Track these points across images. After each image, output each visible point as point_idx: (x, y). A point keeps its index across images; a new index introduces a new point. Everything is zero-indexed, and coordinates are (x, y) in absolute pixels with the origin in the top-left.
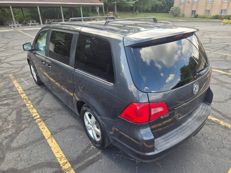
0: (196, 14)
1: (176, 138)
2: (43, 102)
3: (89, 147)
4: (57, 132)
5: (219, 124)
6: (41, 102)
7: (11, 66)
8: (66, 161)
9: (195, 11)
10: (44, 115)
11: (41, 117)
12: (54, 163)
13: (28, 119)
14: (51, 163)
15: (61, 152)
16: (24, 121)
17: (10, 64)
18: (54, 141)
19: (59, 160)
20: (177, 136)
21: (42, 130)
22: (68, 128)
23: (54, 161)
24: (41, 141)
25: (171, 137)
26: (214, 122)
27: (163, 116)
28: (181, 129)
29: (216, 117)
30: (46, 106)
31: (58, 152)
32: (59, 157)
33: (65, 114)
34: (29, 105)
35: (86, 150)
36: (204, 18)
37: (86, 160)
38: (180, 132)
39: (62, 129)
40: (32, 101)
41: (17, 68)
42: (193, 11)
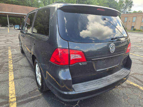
0: (134, 28)
1: (93, 86)
2: (19, 61)
3: (35, 90)
4: (18, 79)
5: (139, 89)
6: (18, 62)
7: (12, 43)
8: (14, 96)
9: (134, 27)
10: (16, 68)
11: (14, 69)
12: (6, 96)
13: (5, 69)
14: (4, 96)
15: (14, 91)
16: (2, 70)
17: (12, 42)
18: (13, 83)
19: (10, 95)
20: (95, 84)
21: (9, 76)
22: (27, 77)
23: (7, 95)
24: (5, 82)
25: (90, 85)
26: (135, 87)
27: (82, 63)
28: (100, 80)
29: (138, 84)
30: (20, 64)
31: (12, 90)
32: (11, 93)
33: (29, 69)
34: (10, 62)
35: (31, 92)
36: (140, 31)
37: (29, 98)
38: (99, 82)
39: (22, 77)
40: (13, 60)
41: (15, 44)
42: (132, 27)
